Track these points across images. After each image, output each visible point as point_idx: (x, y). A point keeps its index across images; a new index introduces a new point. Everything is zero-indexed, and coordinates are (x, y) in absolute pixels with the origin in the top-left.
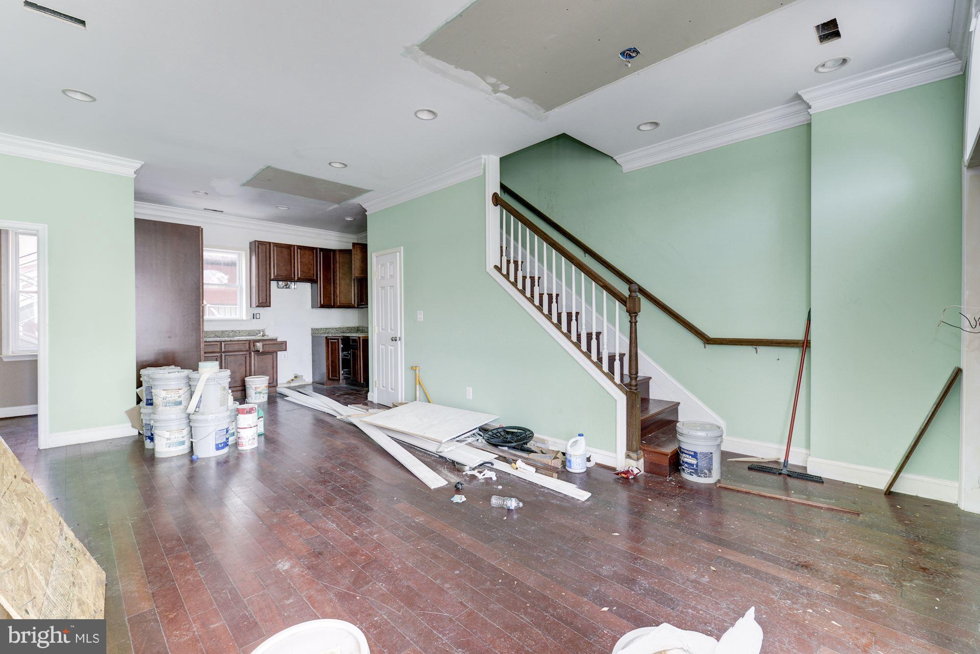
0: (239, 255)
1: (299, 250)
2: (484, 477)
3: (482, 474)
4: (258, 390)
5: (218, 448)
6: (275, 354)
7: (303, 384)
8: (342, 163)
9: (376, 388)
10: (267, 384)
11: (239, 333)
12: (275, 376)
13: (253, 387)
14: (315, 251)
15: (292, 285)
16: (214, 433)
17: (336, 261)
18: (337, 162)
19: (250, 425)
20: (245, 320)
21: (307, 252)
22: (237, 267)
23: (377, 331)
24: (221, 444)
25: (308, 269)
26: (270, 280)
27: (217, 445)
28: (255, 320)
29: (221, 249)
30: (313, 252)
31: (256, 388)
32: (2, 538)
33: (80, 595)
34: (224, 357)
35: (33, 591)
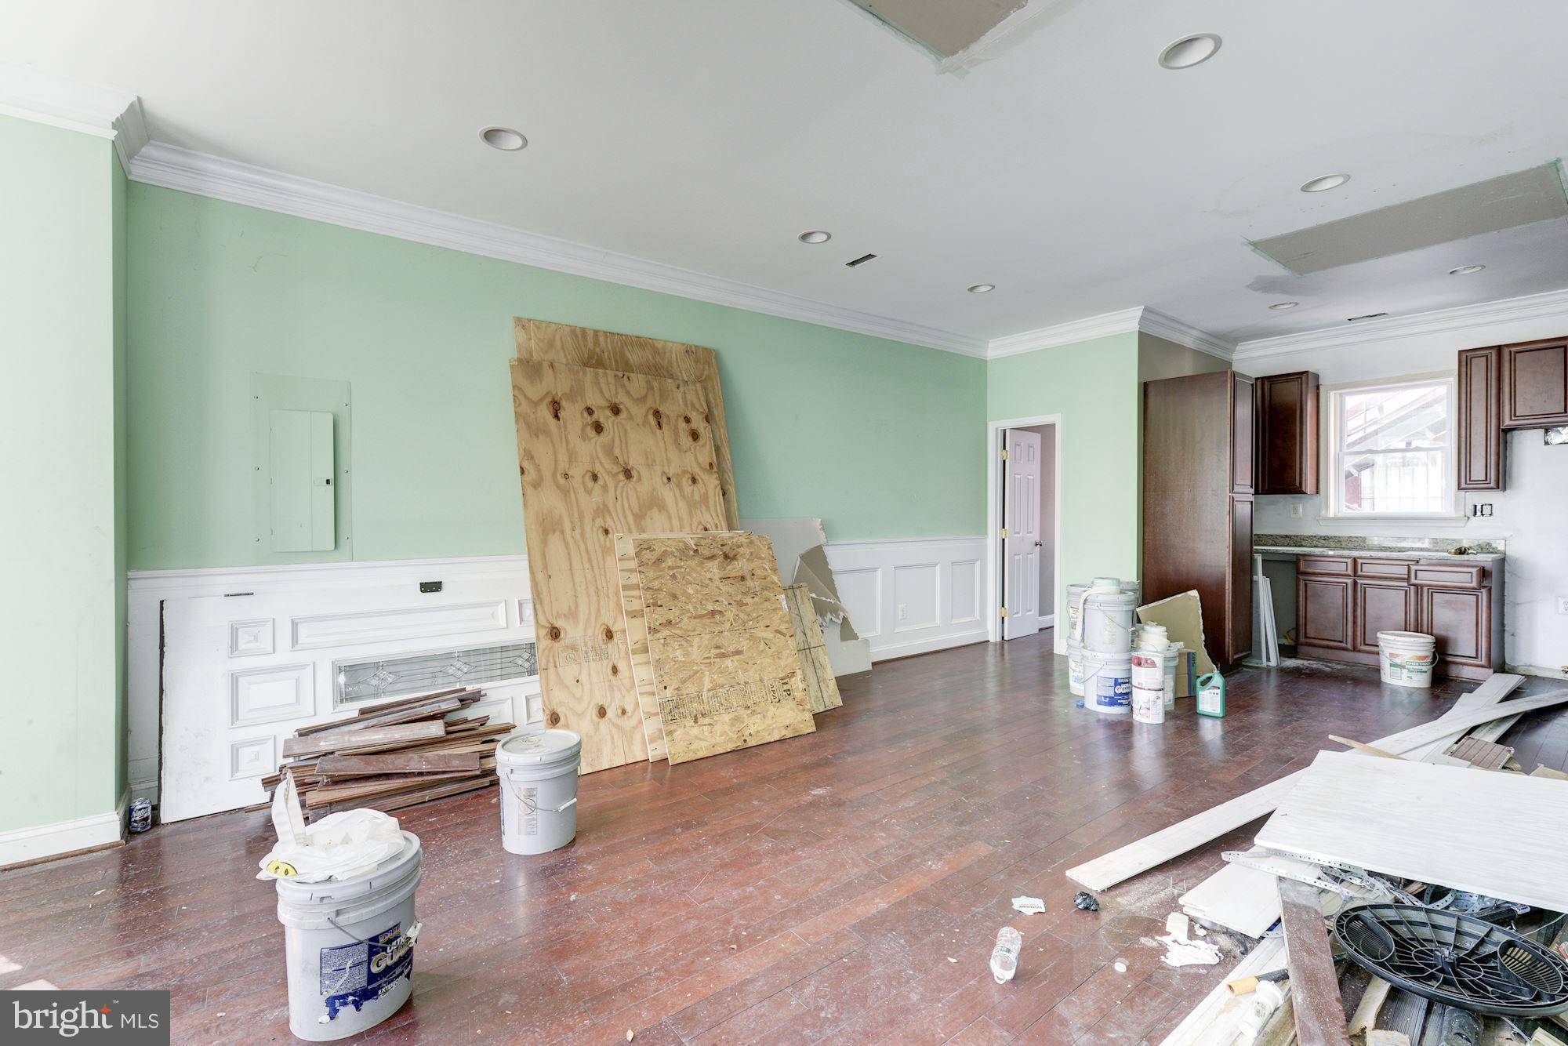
5: (1099, 703)
13: (1388, 651)
16: (1095, 678)
20: (1450, 519)
24: (1105, 697)
26: (1504, 430)
29: (1400, 382)
32: (695, 649)
33: (745, 716)
34: (1359, 586)
35: (689, 684)
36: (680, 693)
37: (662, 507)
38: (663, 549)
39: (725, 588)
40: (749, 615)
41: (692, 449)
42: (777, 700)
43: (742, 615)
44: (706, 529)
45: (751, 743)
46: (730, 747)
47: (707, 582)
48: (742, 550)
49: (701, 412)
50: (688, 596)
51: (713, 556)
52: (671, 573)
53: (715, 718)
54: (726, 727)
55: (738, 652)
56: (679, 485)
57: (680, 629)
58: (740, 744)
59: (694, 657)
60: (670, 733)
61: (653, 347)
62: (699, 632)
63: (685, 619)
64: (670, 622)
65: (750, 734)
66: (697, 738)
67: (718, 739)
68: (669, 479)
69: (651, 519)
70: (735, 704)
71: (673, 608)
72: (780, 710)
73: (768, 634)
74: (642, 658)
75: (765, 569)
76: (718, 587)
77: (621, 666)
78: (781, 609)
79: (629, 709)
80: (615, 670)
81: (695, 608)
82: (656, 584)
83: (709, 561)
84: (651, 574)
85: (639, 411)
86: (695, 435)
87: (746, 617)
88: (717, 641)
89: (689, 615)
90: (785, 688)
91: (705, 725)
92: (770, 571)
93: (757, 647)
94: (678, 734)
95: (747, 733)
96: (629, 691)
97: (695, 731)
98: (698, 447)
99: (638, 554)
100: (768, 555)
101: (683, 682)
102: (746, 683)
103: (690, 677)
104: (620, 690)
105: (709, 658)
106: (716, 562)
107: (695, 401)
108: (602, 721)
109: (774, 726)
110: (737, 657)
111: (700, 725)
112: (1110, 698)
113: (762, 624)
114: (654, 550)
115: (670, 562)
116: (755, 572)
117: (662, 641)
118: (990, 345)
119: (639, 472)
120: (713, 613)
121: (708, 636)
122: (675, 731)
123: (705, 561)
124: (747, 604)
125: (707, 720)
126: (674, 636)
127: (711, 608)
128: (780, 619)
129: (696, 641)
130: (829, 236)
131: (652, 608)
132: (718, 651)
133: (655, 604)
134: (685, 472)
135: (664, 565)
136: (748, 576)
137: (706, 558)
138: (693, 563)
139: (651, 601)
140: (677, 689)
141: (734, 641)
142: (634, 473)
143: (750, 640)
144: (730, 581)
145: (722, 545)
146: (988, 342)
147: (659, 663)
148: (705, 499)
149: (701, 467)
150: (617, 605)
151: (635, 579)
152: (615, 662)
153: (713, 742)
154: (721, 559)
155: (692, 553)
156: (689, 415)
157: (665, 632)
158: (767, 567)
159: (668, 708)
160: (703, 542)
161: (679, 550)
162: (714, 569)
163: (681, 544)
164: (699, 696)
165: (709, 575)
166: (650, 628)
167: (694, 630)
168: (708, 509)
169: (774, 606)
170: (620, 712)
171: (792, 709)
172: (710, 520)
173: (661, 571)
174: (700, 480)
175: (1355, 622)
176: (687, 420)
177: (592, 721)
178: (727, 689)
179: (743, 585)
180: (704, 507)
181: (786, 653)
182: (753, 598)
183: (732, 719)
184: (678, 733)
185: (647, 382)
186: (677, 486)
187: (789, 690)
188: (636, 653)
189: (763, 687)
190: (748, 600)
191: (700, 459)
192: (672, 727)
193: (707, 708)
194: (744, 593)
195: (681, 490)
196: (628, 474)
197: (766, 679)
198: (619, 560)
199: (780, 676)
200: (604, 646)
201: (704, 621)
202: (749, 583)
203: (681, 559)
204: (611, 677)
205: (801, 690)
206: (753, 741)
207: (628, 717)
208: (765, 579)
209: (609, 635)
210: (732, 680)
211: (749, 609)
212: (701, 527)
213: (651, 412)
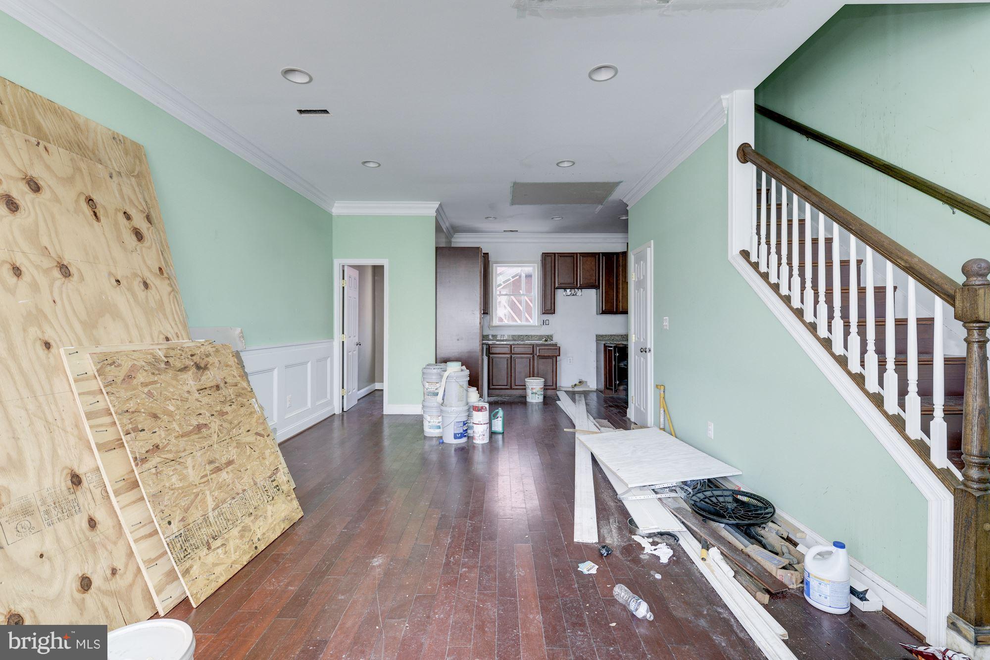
0: (534, 267)
1: (581, 257)
2: (654, 552)
3: (654, 547)
4: (534, 391)
5: (456, 437)
6: (554, 359)
7: (587, 389)
8: (571, 161)
9: (633, 405)
10: (542, 386)
11: (528, 337)
12: (554, 379)
13: (530, 387)
14: (597, 256)
15: (579, 292)
16: (453, 423)
17: (619, 264)
18: (564, 161)
19: (480, 422)
20: (536, 326)
21: (589, 259)
22: (533, 278)
23: (634, 341)
24: (458, 434)
25: (590, 275)
26: (555, 288)
27: (455, 435)
28: (545, 326)
29: (518, 263)
30: (596, 257)
31: (532, 389)
32: (190, 470)
33: (250, 524)
34: (513, 358)
35: (192, 510)
36: (186, 523)
37: (116, 315)
38: (130, 364)
39: (205, 400)
40: (231, 423)
41: (138, 249)
42: (271, 498)
43: (226, 425)
44: (167, 339)
45: (262, 547)
46: (245, 560)
47: (187, 395)
48: (210, 360)
49: (141, 211)
50: (170, 414)
51: (186, 368)
52: (146, 390)
53: (226, 536)
54: (237, 541)
55: (230, 463)
56: (130, 289)
57: (170, 451)
58: (253, 553)
59: (191, 479)
60: (186, 572)
61: (72, 119)
62: (190, 452)
63: (173, 440)
64: (157, 447)
65: (259, 540)
66: (215, 565)
67: (234, 557)
68: (118, 281)
69: (105, 328)
70: (240, 515)
71: (157, 430)
72: (275, 506)
73: (251, 438)
74: (132, 496)
75: (234, 377)
76: (197, 400)
77: (100, 516)
78: (255, 412)
79: (119, 565)
80: (92, 523)
81: (180, 425)
82: (132, 406)
83: (182, 373)
84: (124, 394)
85: (68, 195)
86: (139, 235)
87: (229, 426)
88: (209, 456)
89: (176, 434)
90: (275, 485)
91: (218, 548)
92: (239, 378)
93: (245, 452)
94: (195, 571)
95: (255, 540)
96: (115, 543)
97: (211, 558)
98: (144, 249)
99: (101, 372)
100: (234, 364)
101: (186, 510)
102: (244, 490)
103: (192, 502)
104: (104, 546)
105: (206, 476)
106: (190, 373)
107: (133, 197)
108: (87, 596)
109: (275, 523)
110: (230, 467)
111: (215, 549)
112: (461, 433)
113: (243, 429)
114: (119, 365)
115: (141, 377)
116: (227, 380)
117: (153, 470)
118: (335, 204)
119: (79, 270)
120: (199, 428)
121: (199, 454)
122: (191, 567)
123: (178, 373)
124: (227, 413)
125: (219, 542)
126: (166, 462)
127: (195, 423)
128: (257, 422)
129: (189, 462)
130: (311, 80)
131: (133, 435)
132: (212, 466)
133: (136, 430)
134: (136, 275)
135: (135, 382)
136: (222, 385)
137: (179, 370)
138: (167, 377)
139: (130, 426)
140: (183, 520)
141: (224, 453)
142: (73, 270)
143: (238, 448)
144: (208, 392)
145: (192, 355)
146: (335, 202)
147: (156, 497)
148: (161, 304)
149: (151, 271)
150: (80, 439)
151: (105, 401)
152: (91, 513)
153: (230, 561)
154: (194, 369)
155: (163, 366)
156: (129, 212)
157: (155, 460)
158: (236, 374)
159: (178, 545)
160: (172, 353)
161: (149, 363)
162: (189, 380)
163: (149, 357)
164: (206, 518)
165: (186, 388)
166: (135, 459)
167: (185, 450)
168: (166, 318)
169: (250, 410)
170: (109, 572)
171: (284, 502)
172: (170, 329)
173: (134, 389)
174: (152, 284)
175: (511, 376)
176: (128, 217)
177: (73, 599)
178: (229, 502)
179: (220, 394)
180: (161, 315)
181: (267, 452)
182: (231, 405)
183: (240, 531)
184: (195, 567)
185: (71, 160)
186: (128, 290)
187: (277, 486)
188: (120, 494)
189: (258, 490)
190: (227, 408)
191: (149, 262)
192: (187, 565)
193: (215, 528)
194: (223, 402)
195: (134, 295)
196: (65, 271)
197: (258, 481)
198: (76, 381)
199: (269, 475)
200: (71, 497)
201: (192, 438)
202: (224, 391)
203: (153, 374)
204: (89, 533)
205: (285, 482)
206: (262, 545)
207: (122, 576)
208: (236, 386)
209: (76, 480)
210: (232, 492)
211: (229, 417)
212: (162, 337)
213: (83, 198)
